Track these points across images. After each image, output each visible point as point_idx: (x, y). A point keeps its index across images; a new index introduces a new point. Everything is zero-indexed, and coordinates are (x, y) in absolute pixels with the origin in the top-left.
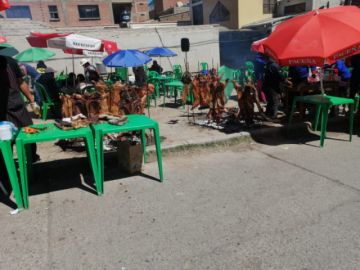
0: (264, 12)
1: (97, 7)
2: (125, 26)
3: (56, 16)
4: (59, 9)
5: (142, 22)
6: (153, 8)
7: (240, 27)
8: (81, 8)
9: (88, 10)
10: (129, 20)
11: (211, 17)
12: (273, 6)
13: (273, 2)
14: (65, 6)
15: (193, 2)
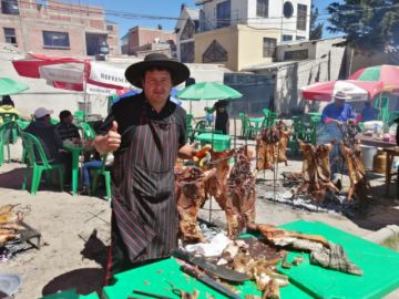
0: (264, 56)
1: (66, 34)
2: (102, 59)
3: (13, 41)
4: (18, 33)
5: (117, 56)
6: (126, 43)
7: (240, 69)
8: (46, 34)
9: (55, 38)
10: (107, 53)
11: (204, 55)
12: (272, 50)
13: (272, 45)
14: (25, 30)
15: (181, 39)
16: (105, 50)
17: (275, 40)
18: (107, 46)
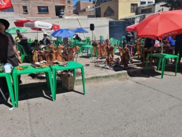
0: (131, 12)
1: (47, 7)
2: (61, 17)
3: (27, 11)
4: (28, 8)
5: (69, 15)
6: (75, 9)
7: (119, 19)
8: (39, 7)
9: (42, 9)
11: (105, 14)
12: (135, 9)
13: (135, 7)
14: (31, 6)
15: (96, 6)
16: (62, 13)
17: (137, 4)
18: (63, 11)
